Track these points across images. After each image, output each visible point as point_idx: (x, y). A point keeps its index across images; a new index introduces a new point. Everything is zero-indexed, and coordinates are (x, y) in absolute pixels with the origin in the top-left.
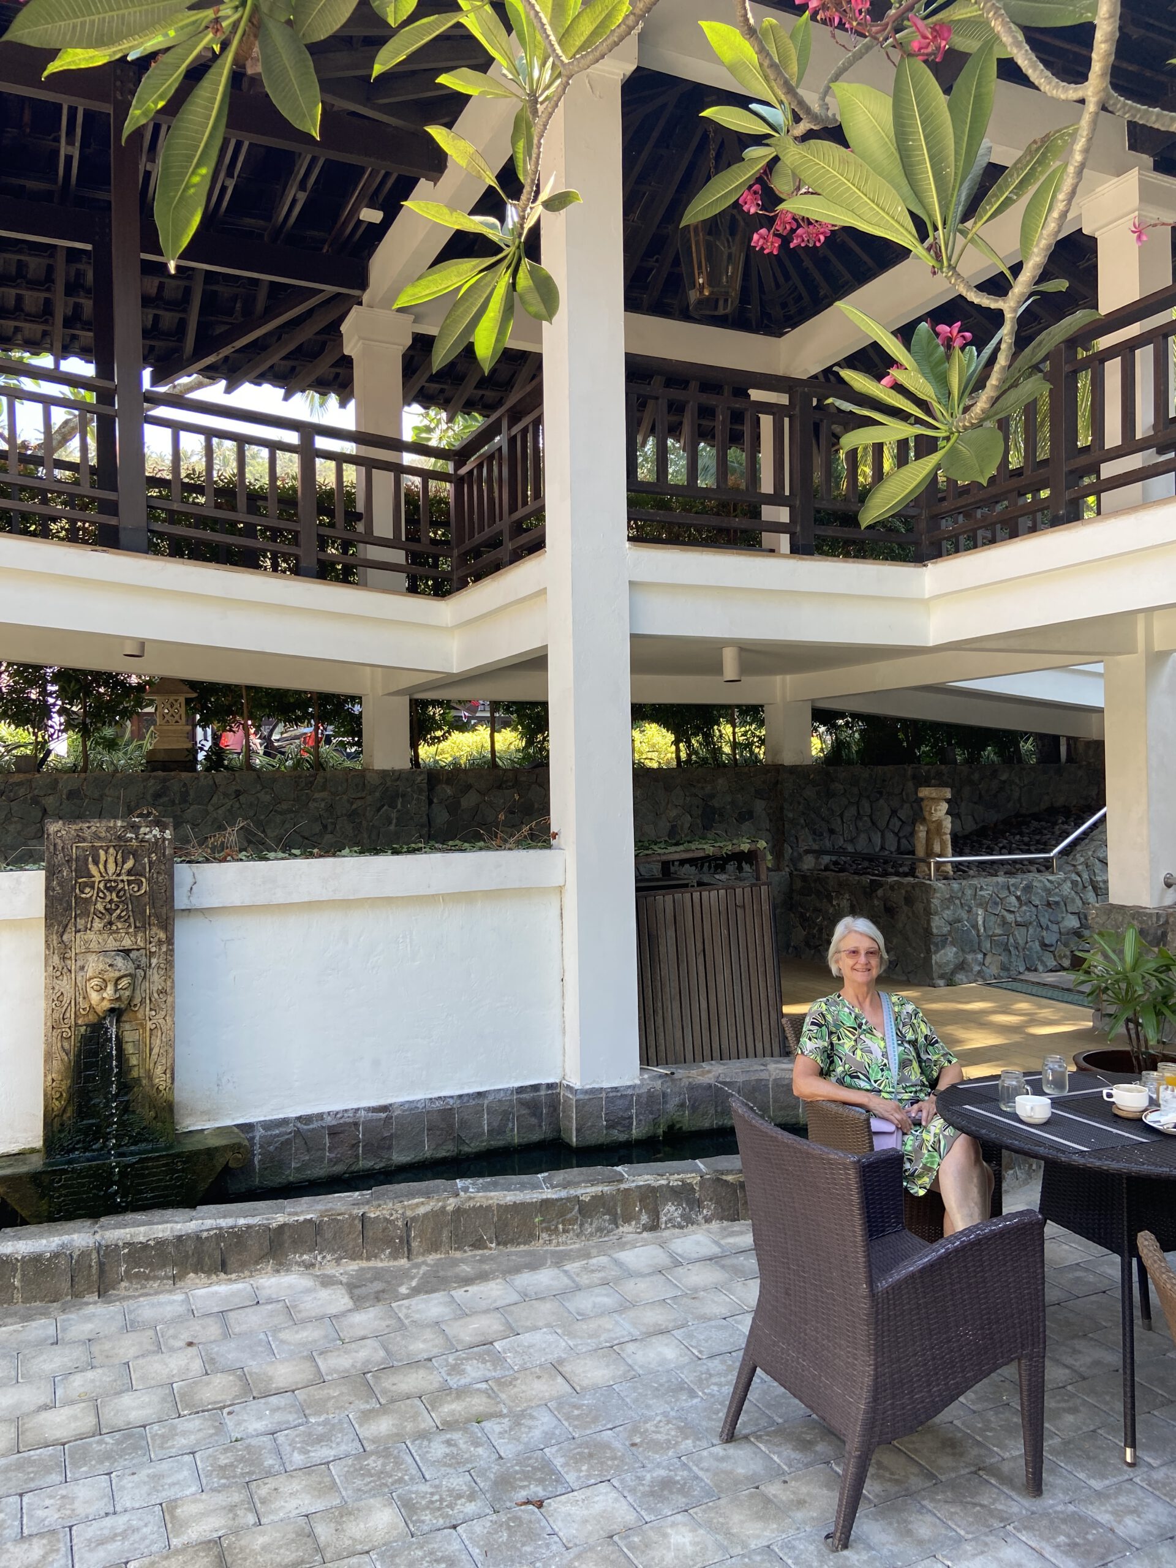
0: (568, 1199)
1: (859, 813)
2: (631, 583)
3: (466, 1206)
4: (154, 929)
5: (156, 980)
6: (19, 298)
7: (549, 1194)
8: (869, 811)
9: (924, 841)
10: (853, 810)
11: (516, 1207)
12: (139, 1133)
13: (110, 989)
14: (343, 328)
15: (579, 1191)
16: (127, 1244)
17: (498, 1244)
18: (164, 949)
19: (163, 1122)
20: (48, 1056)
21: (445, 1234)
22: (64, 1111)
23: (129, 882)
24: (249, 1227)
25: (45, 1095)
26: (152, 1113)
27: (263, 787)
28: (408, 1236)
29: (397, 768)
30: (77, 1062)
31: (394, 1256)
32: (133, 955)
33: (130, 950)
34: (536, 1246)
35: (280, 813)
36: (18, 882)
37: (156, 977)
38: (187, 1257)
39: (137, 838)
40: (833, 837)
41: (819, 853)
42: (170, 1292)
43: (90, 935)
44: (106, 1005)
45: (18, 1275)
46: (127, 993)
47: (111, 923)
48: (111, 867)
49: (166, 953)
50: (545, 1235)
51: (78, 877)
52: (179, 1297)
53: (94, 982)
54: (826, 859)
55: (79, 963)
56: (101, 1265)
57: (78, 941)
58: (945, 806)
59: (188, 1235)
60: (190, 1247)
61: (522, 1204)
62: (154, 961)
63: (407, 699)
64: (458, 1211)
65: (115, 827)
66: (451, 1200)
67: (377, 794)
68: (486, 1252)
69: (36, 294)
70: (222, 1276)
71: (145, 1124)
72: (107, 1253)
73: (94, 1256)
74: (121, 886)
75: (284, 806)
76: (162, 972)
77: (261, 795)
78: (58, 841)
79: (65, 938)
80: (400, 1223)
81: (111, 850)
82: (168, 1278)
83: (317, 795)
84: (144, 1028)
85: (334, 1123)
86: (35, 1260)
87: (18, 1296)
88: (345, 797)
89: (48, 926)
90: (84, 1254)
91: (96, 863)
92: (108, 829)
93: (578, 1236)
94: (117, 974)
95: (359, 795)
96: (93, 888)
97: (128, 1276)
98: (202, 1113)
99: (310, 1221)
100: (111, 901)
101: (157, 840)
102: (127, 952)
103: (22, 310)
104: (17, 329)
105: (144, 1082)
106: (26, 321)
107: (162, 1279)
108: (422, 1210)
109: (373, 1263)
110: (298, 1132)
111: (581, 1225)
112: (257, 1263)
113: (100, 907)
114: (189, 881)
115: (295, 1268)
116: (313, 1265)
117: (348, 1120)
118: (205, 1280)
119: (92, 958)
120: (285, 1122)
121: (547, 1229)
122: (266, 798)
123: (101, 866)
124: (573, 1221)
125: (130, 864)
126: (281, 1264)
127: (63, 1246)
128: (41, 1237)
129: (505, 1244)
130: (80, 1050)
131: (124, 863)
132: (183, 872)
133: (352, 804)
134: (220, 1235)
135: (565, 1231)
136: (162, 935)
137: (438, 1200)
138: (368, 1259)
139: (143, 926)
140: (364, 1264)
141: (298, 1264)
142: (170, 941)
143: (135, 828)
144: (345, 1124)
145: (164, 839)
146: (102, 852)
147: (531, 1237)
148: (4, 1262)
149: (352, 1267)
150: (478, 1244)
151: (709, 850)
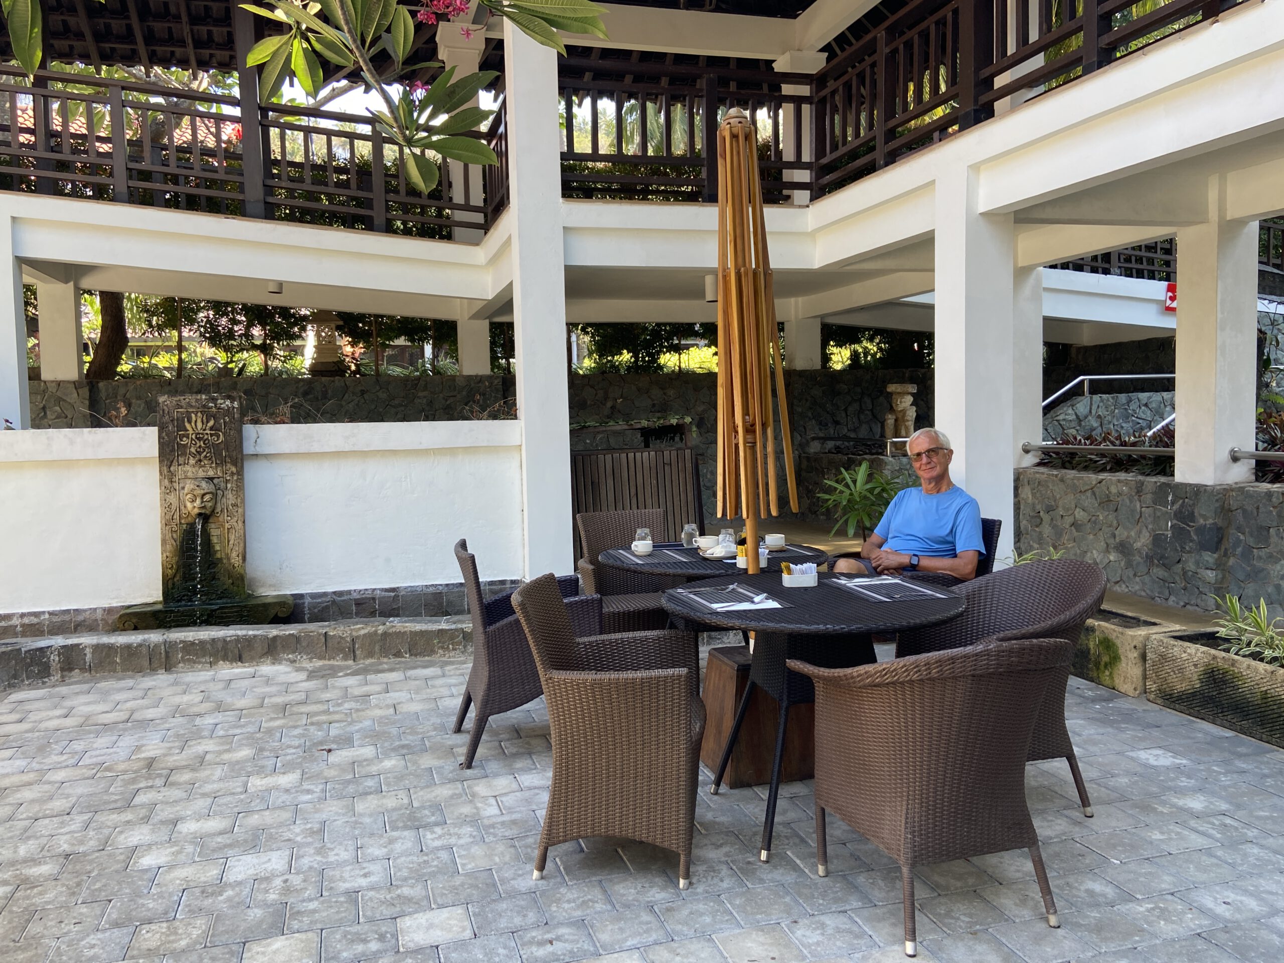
0: (456, 630)
1: (861, 408)
2: (564, 228)
3: (390, 631)
4: (229, 465)
5: (231, 498)
6: (210, 33)
7: (444, 626)
8: (870, 407)
9: (892, 427)
10: (856, 406)
11: (422, 633)
12: (222, 592)
13: (198, 501)
14: (437, 39)
15: (464, 626)
16: (181, 642)
17: (411, 655)
18: (235, 478)
19: (238, 587)
20: (164, 542)
21: (377, 648)
22: (175, 576)
23: (212, 435)
24: (255, 636)
25: (163, 565)
26: (230, 581)
27: (381, 388)
28: (354, 647)
29: (480, 373)
30: (182, 546)
31: (345, 658)
32: (216, 481)
33: (214, 478)
34: (435, 658)
35: (394, 407)
36: (144, 433)
37: (230, 496)
38: (218, 651)
39: (216, 406)
40: (838, 427)
41: (824, 439)
42: (207, 671)
43: (187, 468)
44: (196, 511)
45: (119, 655)
46: (210, 504)
47: (200, 461)
48: (199, 425)
49: (237, 481)
50: (441, 651)
51: (178, 431)
52: (212, 673)
53: (189, 496)
54: (830, 444)
55: (181, 485)
56: (167, 652)
57: (180, 471)
58: (909, 399)
59: (219, 639)
60: (220, 645)
61: (426, 631)
62: (229, 486)
63: (487, 322)
64: (385, 634)
65: (201, 399)
66: (381, 627)
67: (464, 393)
68: (403, 659)
69: (220, 29)
70: (239, 664)
71: (225, 587)
72: (170, 647)
73: (163, 647)
74: (206, 437)
75: (396, 402)
76: (234, 493)
77: (380, 394)
78: (165, 408)
79: (172, 469)
80: (348, 639)
81: (199, 414)
82: (207, 663)
83: (420, 394)
84: (224, 528)
85: (358, 597)
86: (128, 647)
87: (118, 668)
88: (441, 395)
89: (161, 462)
90: (157, 646)
91: (190, 422)
92: (197, 400)
93: (462, 652)
94: (202, 492)
95: (452, 394)
96: (188, 438)
97: (183, 660)
98: (270, 586)
99: (292, 635)
100: (200, 447)
101: (229, 408)
102: (211, 479)
103: (213, 41)
104: (211, 56)
105: (225, 561)
106: (217, 49)
107: (204, 663)
108: (362, 632)
109: (332, 662)
110: (334, 602)
111: (465, 647)
112: (260, 658)
113: (193, 450)
114: (254, 436)
115: (284, 662)
116: (295, 661)
117: (368, 596)
118: (229, 666)
119: (188, 481)
120: (325, 594)
121: (442, 648)
122: (383, 395)
123: (193, 424)
124: (459, 643)
125: (211, 423)
126: (275, 659)
127: (144, 640)
128: (133, 635)
129: (416, 655)
130: (183, 539)
131: (207, 422)
132: (250, 430)
133: (446, 400)
134: (238, 640)
135: (454, 649)
136: (234, 469)
137: (373, 627)
138: (329, 660)
139: (221, 462)
140: (327, 662)
141: (285, 659)
142: (240, 473)
143: (214, 400)
144: (366, 598)
145: (234, 408)
146: (193, 415)
147: (432, 652)
148: (110, 648)
149: (319, 663)
150: (398, 654)
151: (645, 423)
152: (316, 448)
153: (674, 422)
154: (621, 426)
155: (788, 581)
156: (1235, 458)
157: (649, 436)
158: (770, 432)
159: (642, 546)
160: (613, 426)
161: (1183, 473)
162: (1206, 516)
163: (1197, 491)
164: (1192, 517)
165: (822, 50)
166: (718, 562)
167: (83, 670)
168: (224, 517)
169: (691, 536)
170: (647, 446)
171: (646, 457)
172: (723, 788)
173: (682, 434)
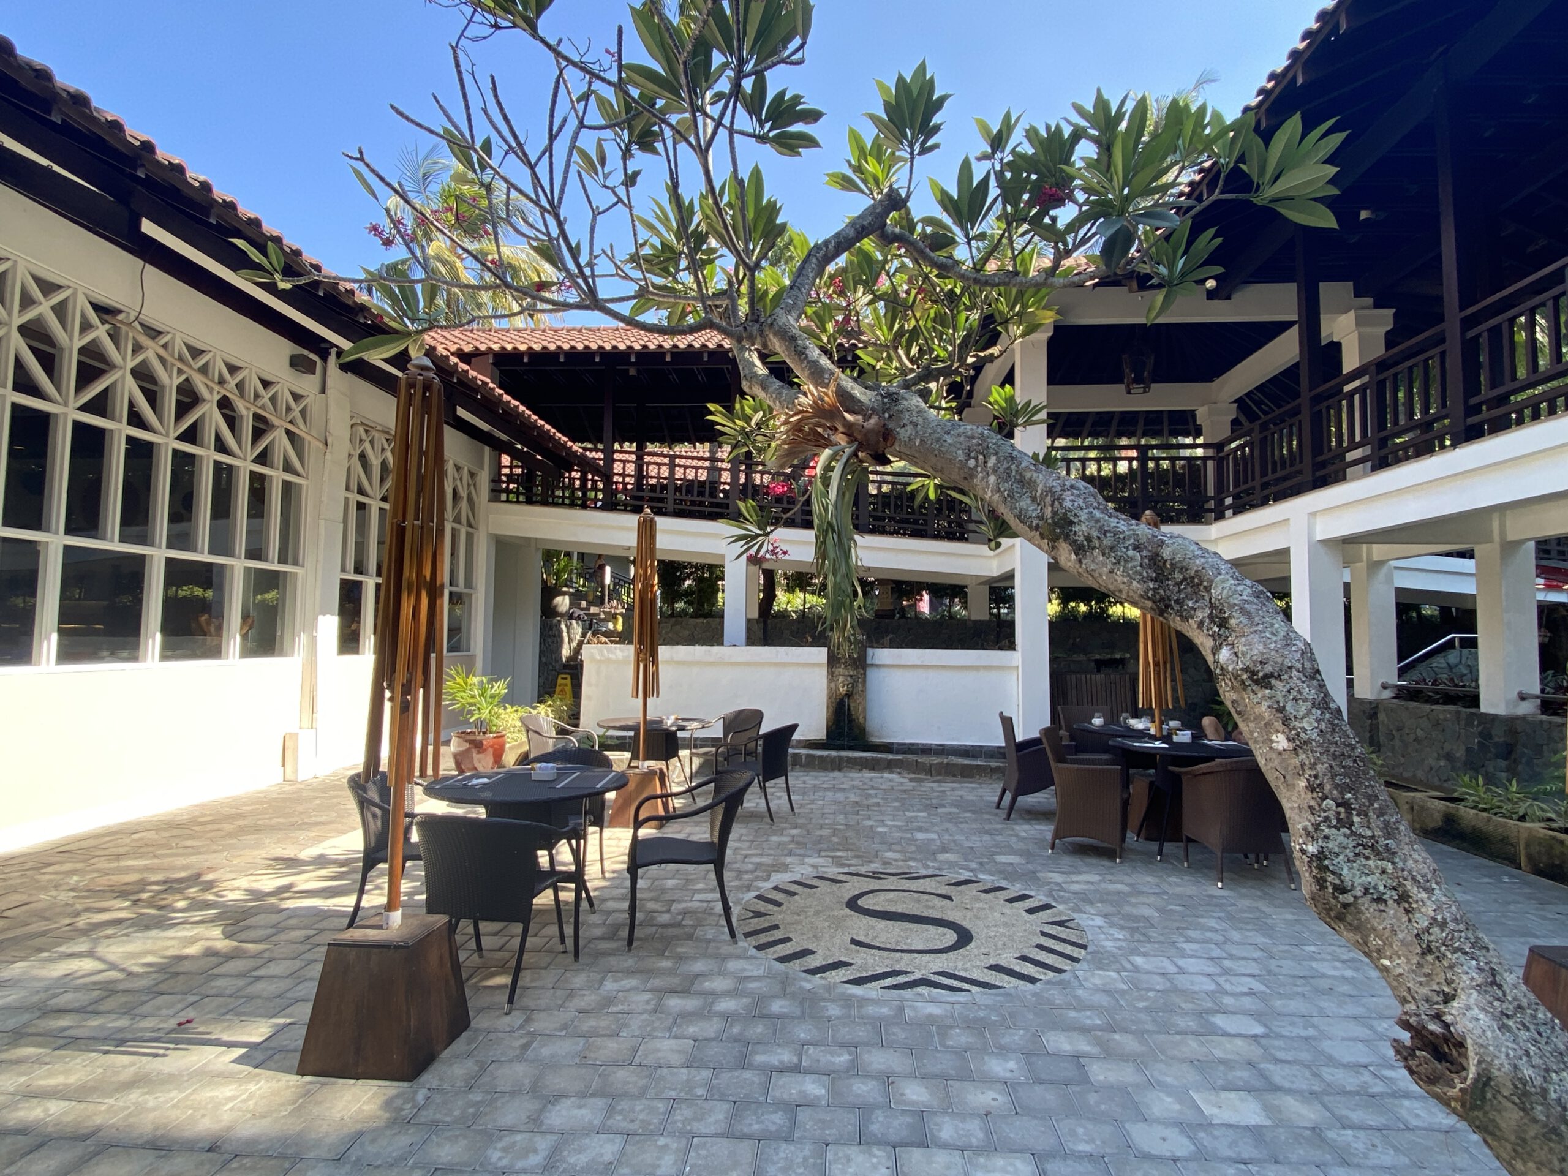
0: (986, 766)
4: (860, 670)
5: (861, 687)
7: (979, 763)
12: (854, 737)
13: (846, 688)
16: (846, 757)
17: (961, 777)
18: (863, 676)
19: (862, 735)
20: (827, 707)
21: (944, 771)
22: (833, 725)
23: (853, 654)
25: (826, 720)
26: (859, 731)
28: (931, 769)
29: (982, 619)
30: (836, 711)
31: (926, 775)
32: (853, 677)
34: (974, 780)
36: (820, 652)
38: (863, 764)
42: (859, 773)
43: (840, 670)
44: (845, 693)
45: (818, 761)
46: (851, 690)
47: (846, 666)
49: (863, 678)
50: (984, 773)
51: (837, 651)
52: (861, 774)
53: (841, 684)
55: (837, 678)
56: (840, 762)
57: (837, 671)
59: (863, 757)
61: (969, 765)
62: (860, 680)
63: (988, 587)
64: (948, 764)
66: (945, 760)
67: (973, 631)
68: (958, 778)
71: (856, 734)
72: (841, 758)
73: (837, 759)
74: (850, 654)
75: (929, 635)
76: (862, 684)
79: (833, 670)
84: (856, 702)
86: (821, 757)
88: (957, 632)
89: (828, 666)
90: (834, 758)
93: (991, 778)
94: (848, 683)
95: (964, 632)
96: (842, 655)
97: (846, 767)
98: (877, 736)
100: (847, 659)
101: (861, 639)
102: (851, 676)
105: (857, 720)
107: (856, 769)
108: (935, 762)
109: (920, 775)
110: (909, 749)
111: (991, 775)
112: (885, 769)
113: (843, 661)
114: (873, 654)
116: (900, 773)
119: (841, 677)
120: (905, 744)
121: (979, 775)
124: (989, 773)
127: (828, 754)
129: (964, 777)
130: (837, 707)
132: (870, 651)
133: (960, 635)
134: (873, 759)
135: (985, 776)
136: (863, 672)
139: (856, 667)
140: (918, 775)
142: (865, 674)
145: (863, 639)
147: (972, 777)
148: (813, 756)
149: (913, 776)
150: (954, 776)
151: (1098, 657)
152: (902, 662)
153: (1118, 656)
154: (1082, 657)
155: (1175, 739)
156: (1522, 697)
157: (1100, 665)
158: (1168, 666)
159: (1097, 721)
160: (1075, 657)
161: (1484, 708)
162: (1499, 735)
163: (1495, 717)
164: (1490, 736)
165: (1235, 402)
166: (1141, 731)
167: (801, 766)
168: (857, 697)
169: (1125, 719)
170: (1099, 671)
171: (1099, 678)
172: (1140, 839)
173: (1124, 665)
